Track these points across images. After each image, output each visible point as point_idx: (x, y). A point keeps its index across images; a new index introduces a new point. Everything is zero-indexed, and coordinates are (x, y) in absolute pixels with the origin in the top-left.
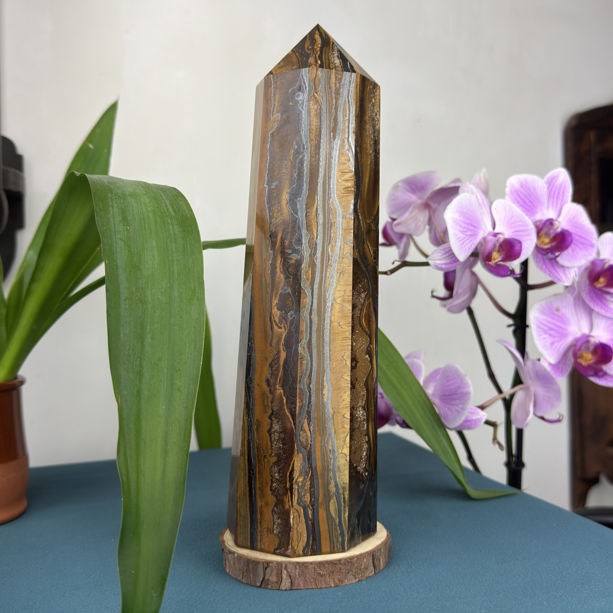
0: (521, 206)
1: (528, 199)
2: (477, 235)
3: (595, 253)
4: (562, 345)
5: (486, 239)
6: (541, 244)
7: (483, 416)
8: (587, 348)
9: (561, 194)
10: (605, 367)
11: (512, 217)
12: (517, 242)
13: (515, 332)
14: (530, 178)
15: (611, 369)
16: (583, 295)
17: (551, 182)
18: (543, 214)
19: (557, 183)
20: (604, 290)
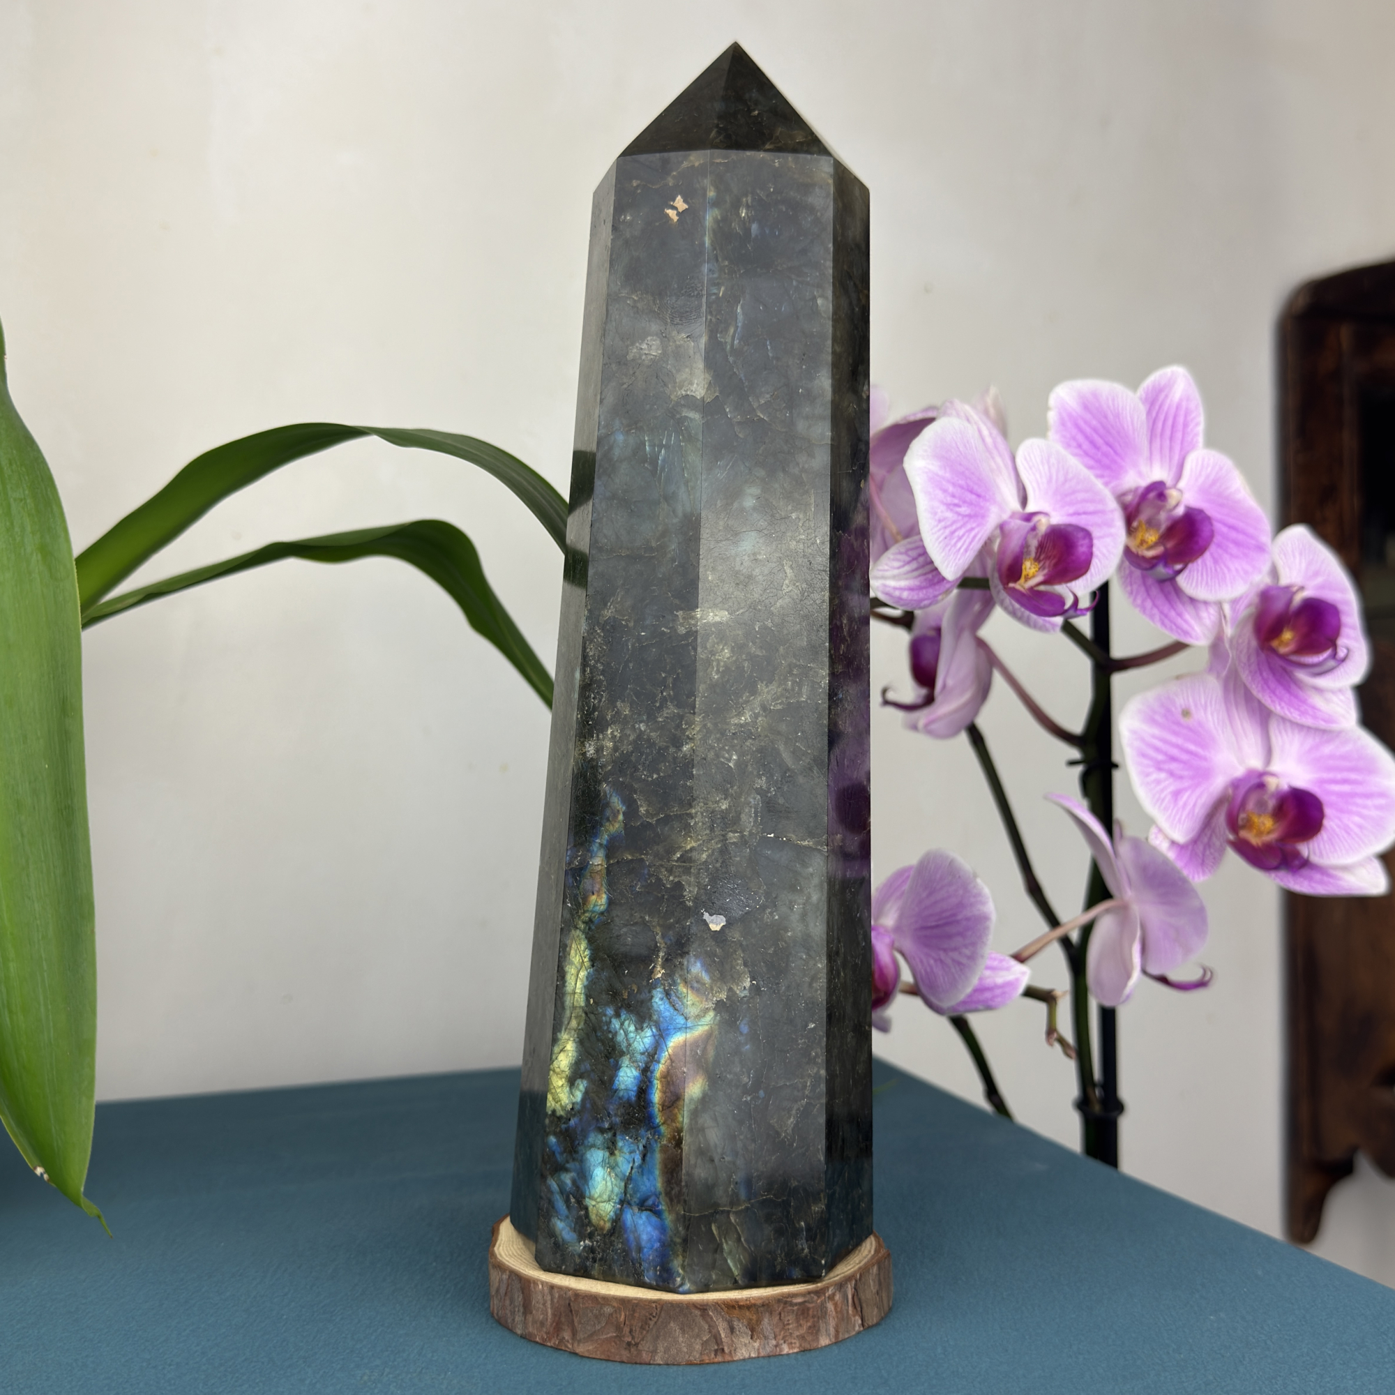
0: (1086, 454)
2: (983, 516)
3: (1266, 568)
4: (1201, 798)
5: (1007, 528)
6: (1138, 547)
7: (1023, 975)
8: (1261, 804)
9: (1180, 427)
10: (1305, 849)
11: (1066, 480)
12: (1081, 535)
13: (1085, 780)
14: (1106, 388)
15: (1321, 853)
16: (1245, 676)
17: (1154, 400)
18: (1140, 474)
19: (1168, 401)
20: (1294, 658)
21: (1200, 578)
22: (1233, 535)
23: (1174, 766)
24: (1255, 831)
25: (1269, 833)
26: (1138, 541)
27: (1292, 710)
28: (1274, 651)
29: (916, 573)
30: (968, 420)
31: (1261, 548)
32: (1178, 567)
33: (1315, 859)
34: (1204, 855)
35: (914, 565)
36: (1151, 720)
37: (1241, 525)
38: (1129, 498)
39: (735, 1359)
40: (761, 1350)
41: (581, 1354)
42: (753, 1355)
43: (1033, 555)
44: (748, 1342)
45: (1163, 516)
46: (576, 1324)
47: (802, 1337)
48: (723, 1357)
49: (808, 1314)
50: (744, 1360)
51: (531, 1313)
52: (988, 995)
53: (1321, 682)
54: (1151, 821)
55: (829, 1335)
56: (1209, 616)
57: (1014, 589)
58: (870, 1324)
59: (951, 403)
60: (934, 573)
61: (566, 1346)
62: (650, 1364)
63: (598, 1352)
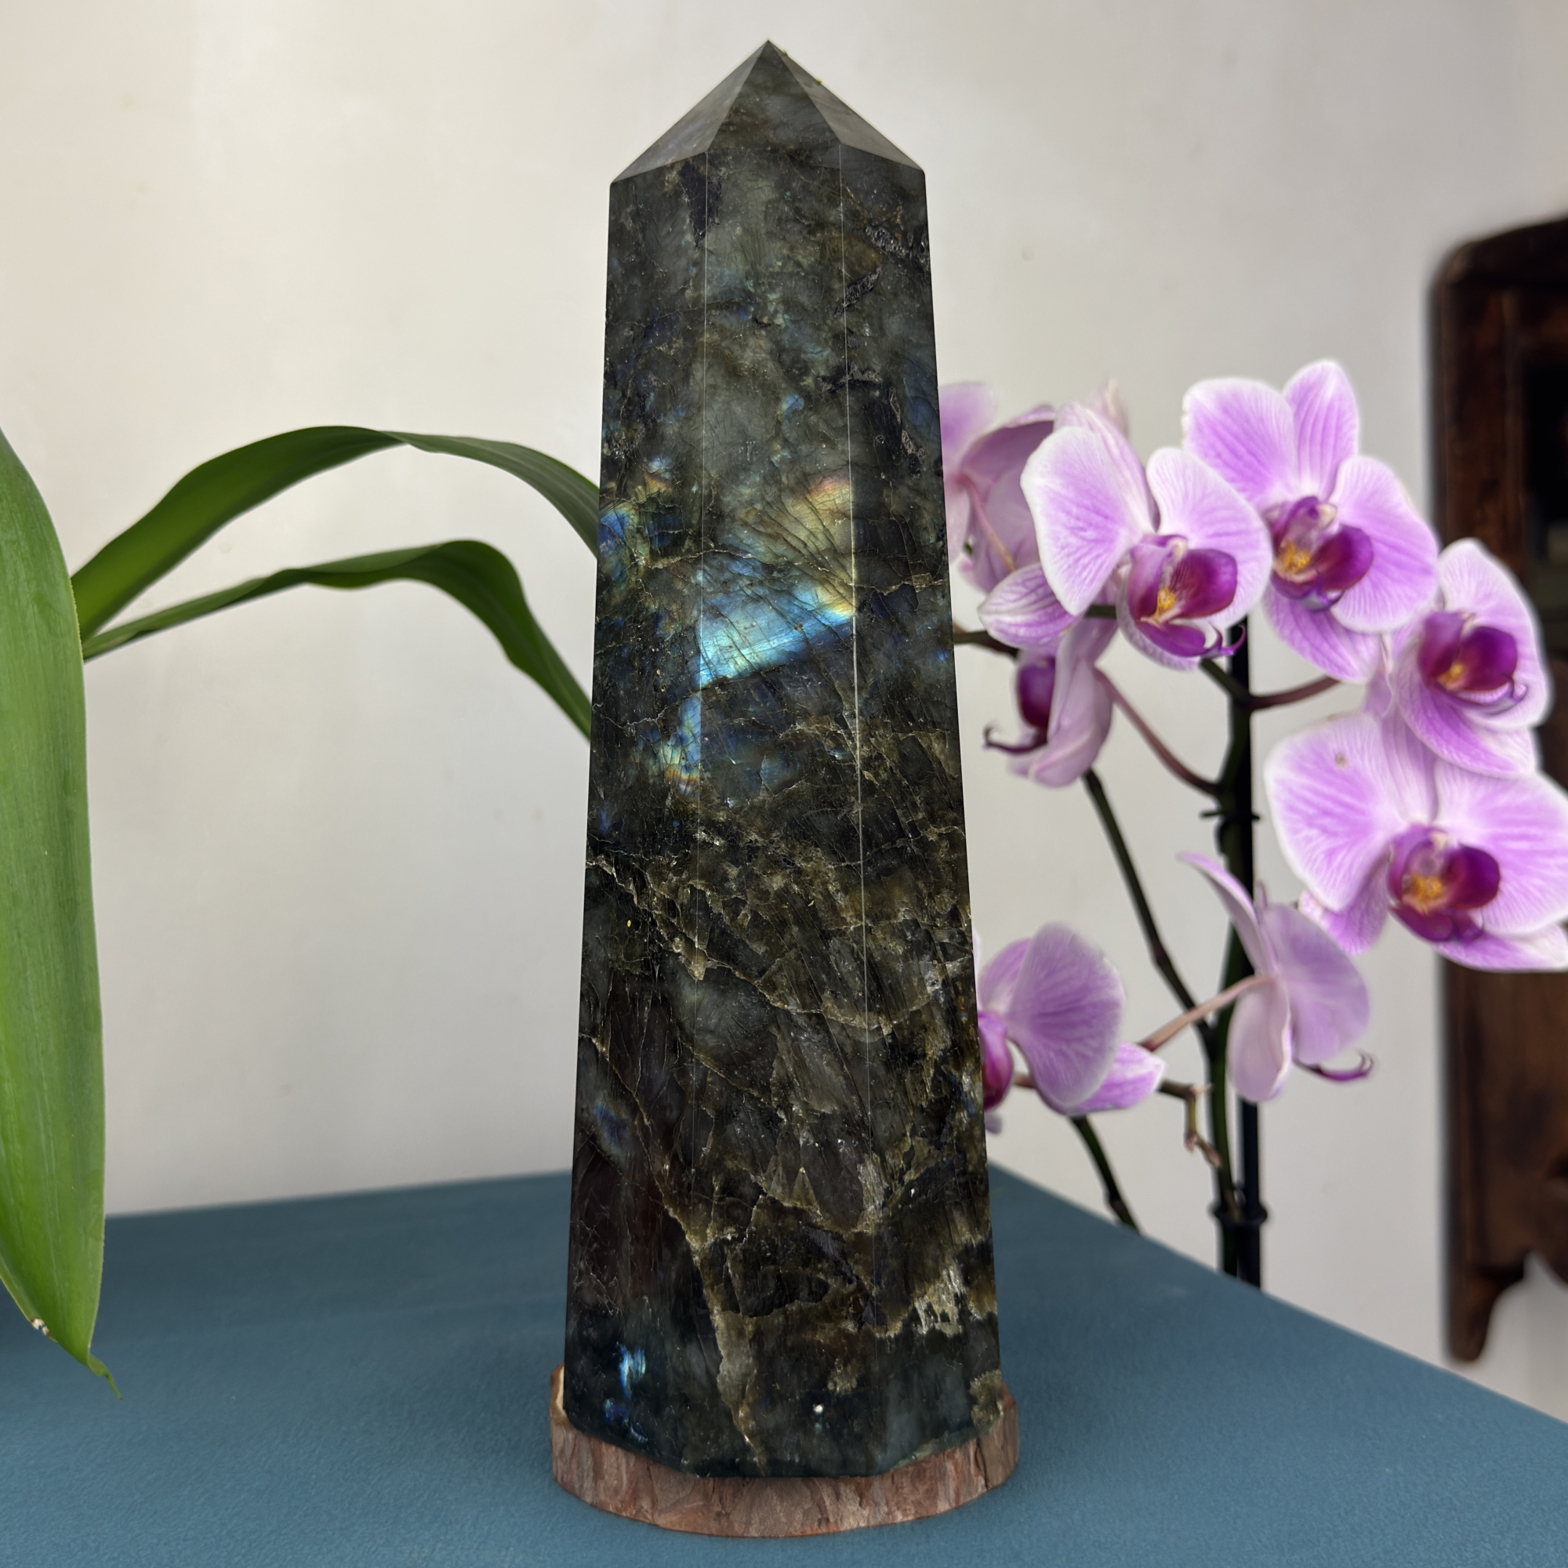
0: (1227, 465)
2: (1112, 541)
3: (1432, 594)
4: (1358, 859)
5: (1139, 554)
6: (1286, 571)
7: (1155, 1068)
8: (1427, 864)
9: (1332, 432)
10: (1479, 917)
11: (1204, 496)
12: (1224, 561)
13: (1222, 835)
14: (1247, 387)
15: (1496, 919)
16: (1407, 716)
17: (1303, 400)
18: (1288, 487)
19: (1318, 402)
20: (1465, 695)
21: (1357, 606)
22: (1396, 555)
23: (1327, 822)
24: (1420, 896)
25: (1437, 897)
26: (1287, 564)
27: (1462, 755)
28: (1441, 688)
29: (1034, 607)
30: (1091, 427)
31: (1426, 571)
32: (1333, 595)
33: (1490, 928)
34: (1361, 923)
35: (1033, 597)
36: (1300, 768)
37: (1403, 544)
38: (1275, 514)
39: (842, 1529)
40: (871, 1519)
41: (662, 1525)
42: (862, 1524)
43: (1168, 582)
44: (855, 1509)
45: (1314, 535)
46: (657, 1491)
47: (918, 1504)
48: (828, 1527)
49: (924, 1476)
50: (852, 1531)
51: (603, 1478)
52: (1117, 1092)
53: (1497, 723)
54: (1301, 886)
55: (949, 1501)
56: (1367, 650)
57: (1147, 625)
58: (995, 1484)
59: (1072, 407)
60: (1055, 606)
61: (646, 1518)
62: (744, 1537)
63: (683, 1524)
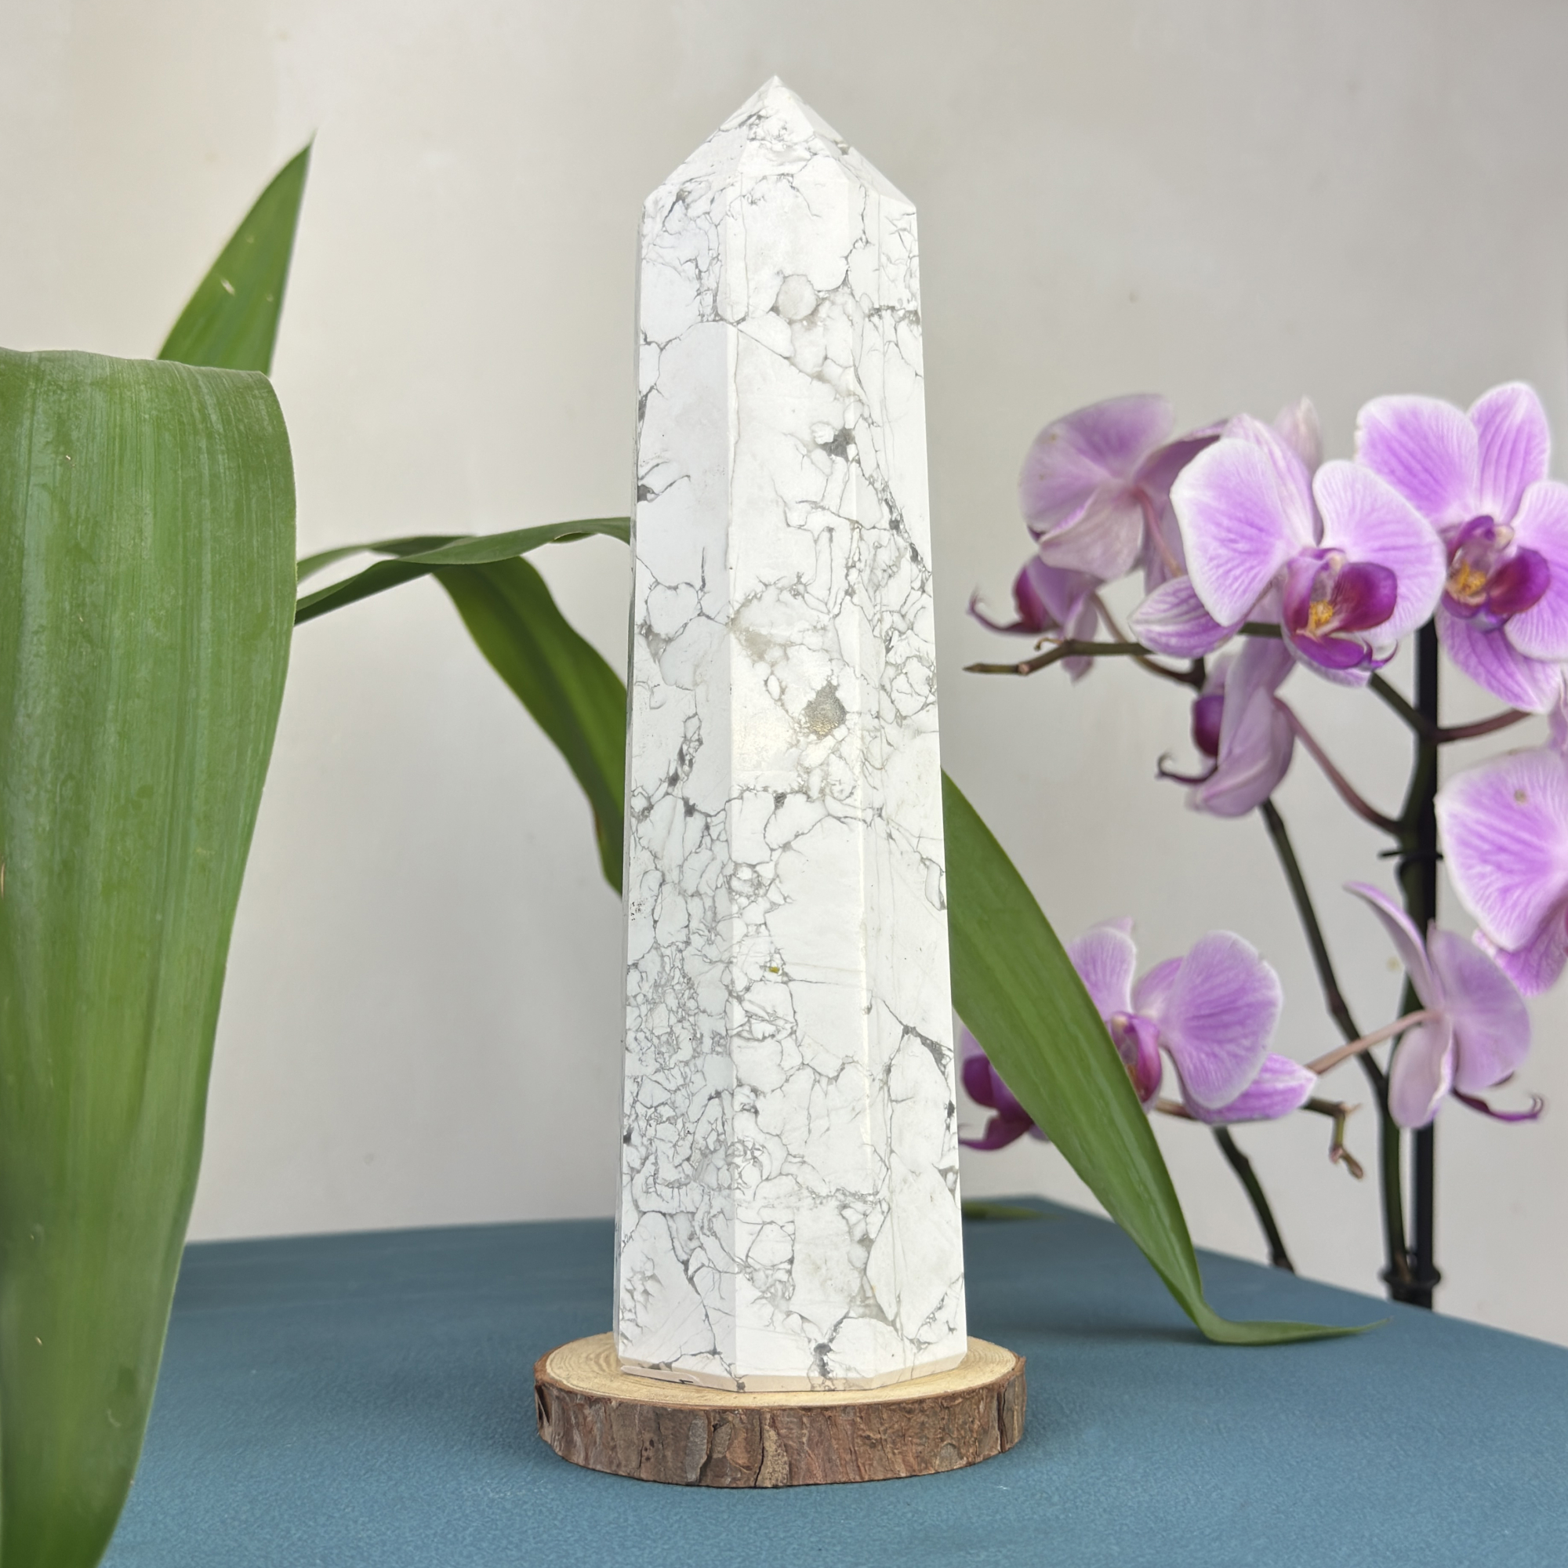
1: (1419, 462)
2: (1266, 553)
4: (1535, 897)
5: (1295, 566)
6: (1460, 592)
7: (1306, 1081)
9: (1521, 456)
11: (1373, 510)
12: (1383, 575)
17: (1489, 422)
18: (1465, 506)
19: (1508, 422)
21: (1533, 630)
23: (1502, 858)
26: (1460, 586)
29: (1185, 618)
30: (1258, 441)
32: (1505, 615)
34: (1538, 967)
35: (1184, 608)
36: (1477, 803)
38: (1453, 534)
43: (1328, 597)
45: (1492, 557)
52: (1264, 1101)
57: (1305, 638)
59: (1240, 417)
60: (1206, 618)
